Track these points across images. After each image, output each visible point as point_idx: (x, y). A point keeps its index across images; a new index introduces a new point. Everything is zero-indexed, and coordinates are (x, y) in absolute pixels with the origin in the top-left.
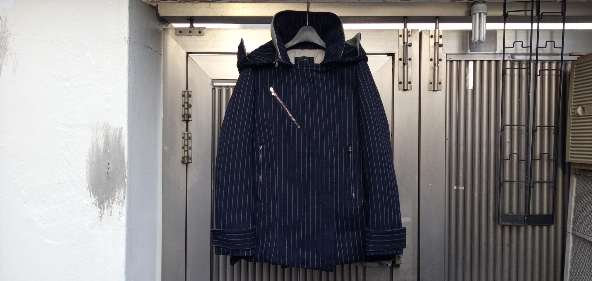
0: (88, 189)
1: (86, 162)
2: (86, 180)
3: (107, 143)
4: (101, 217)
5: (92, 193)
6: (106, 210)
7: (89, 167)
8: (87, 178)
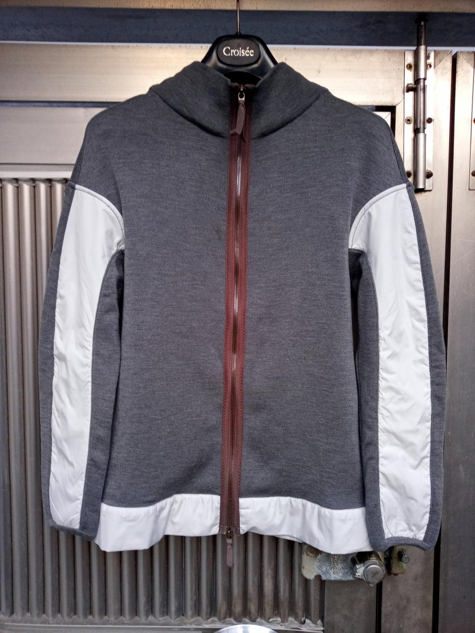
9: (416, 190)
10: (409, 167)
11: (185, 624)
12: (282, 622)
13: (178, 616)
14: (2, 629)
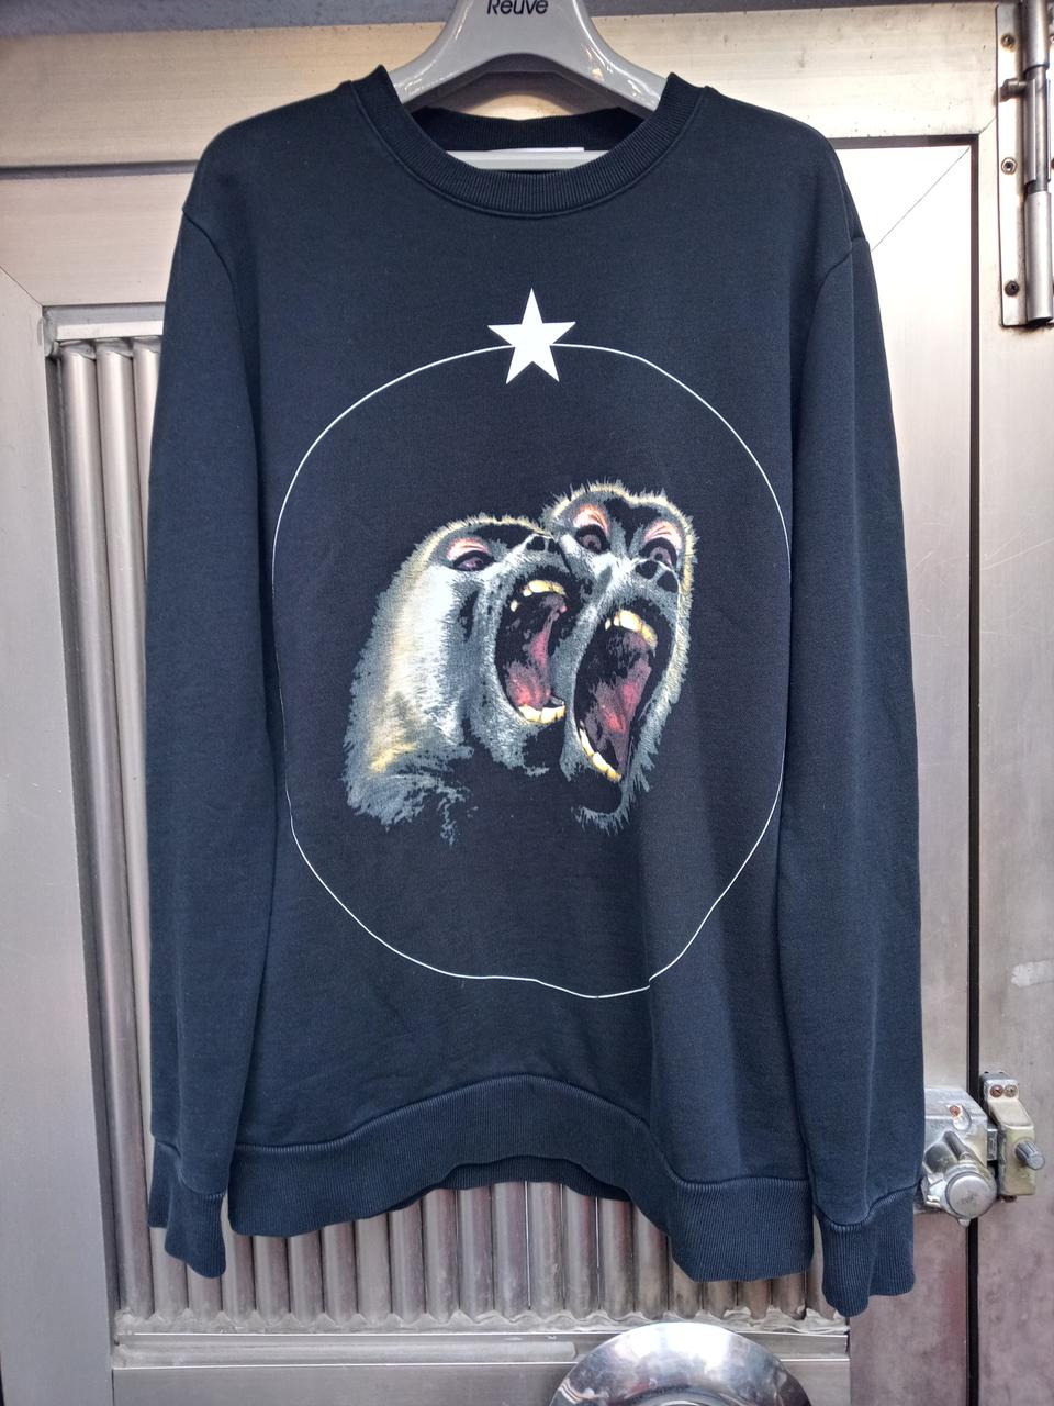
9: (1032, 325)
10: (1012, 273)
11: (536, 1326)
12: (753, 1316)
13: (519, 1311)
14: (131, 1347)
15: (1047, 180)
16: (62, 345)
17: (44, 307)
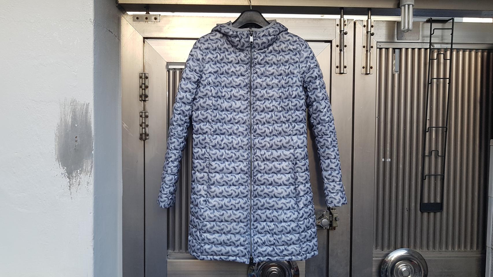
0: (57, 161)
1: (55, 135)
2: (55, 153)
3: (74, 118)
4: (70, 187)
5: (61, 164)
6: (74, 180)
7: (57, 140)
8: (56, 151)
9: (341, 73)
10: (338, 64)
14: (170, 256)
15: (343, 49)
16: (170, 69)
17: (167, 63)
